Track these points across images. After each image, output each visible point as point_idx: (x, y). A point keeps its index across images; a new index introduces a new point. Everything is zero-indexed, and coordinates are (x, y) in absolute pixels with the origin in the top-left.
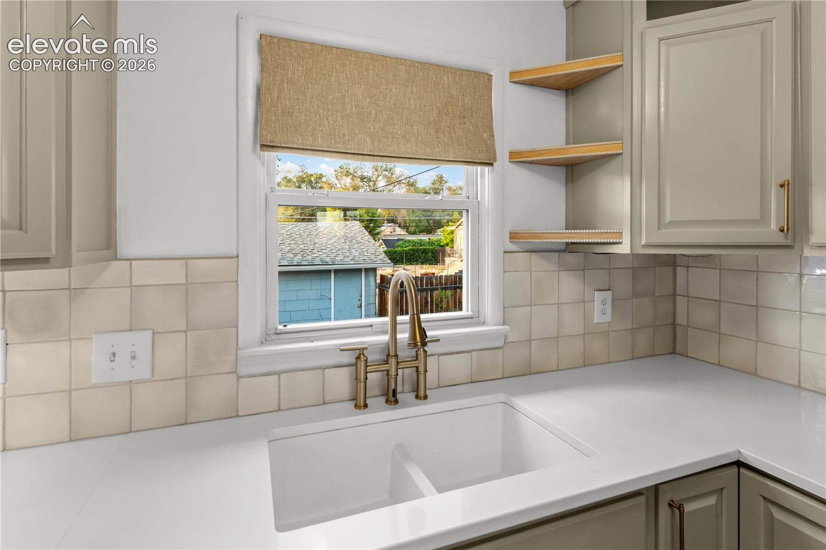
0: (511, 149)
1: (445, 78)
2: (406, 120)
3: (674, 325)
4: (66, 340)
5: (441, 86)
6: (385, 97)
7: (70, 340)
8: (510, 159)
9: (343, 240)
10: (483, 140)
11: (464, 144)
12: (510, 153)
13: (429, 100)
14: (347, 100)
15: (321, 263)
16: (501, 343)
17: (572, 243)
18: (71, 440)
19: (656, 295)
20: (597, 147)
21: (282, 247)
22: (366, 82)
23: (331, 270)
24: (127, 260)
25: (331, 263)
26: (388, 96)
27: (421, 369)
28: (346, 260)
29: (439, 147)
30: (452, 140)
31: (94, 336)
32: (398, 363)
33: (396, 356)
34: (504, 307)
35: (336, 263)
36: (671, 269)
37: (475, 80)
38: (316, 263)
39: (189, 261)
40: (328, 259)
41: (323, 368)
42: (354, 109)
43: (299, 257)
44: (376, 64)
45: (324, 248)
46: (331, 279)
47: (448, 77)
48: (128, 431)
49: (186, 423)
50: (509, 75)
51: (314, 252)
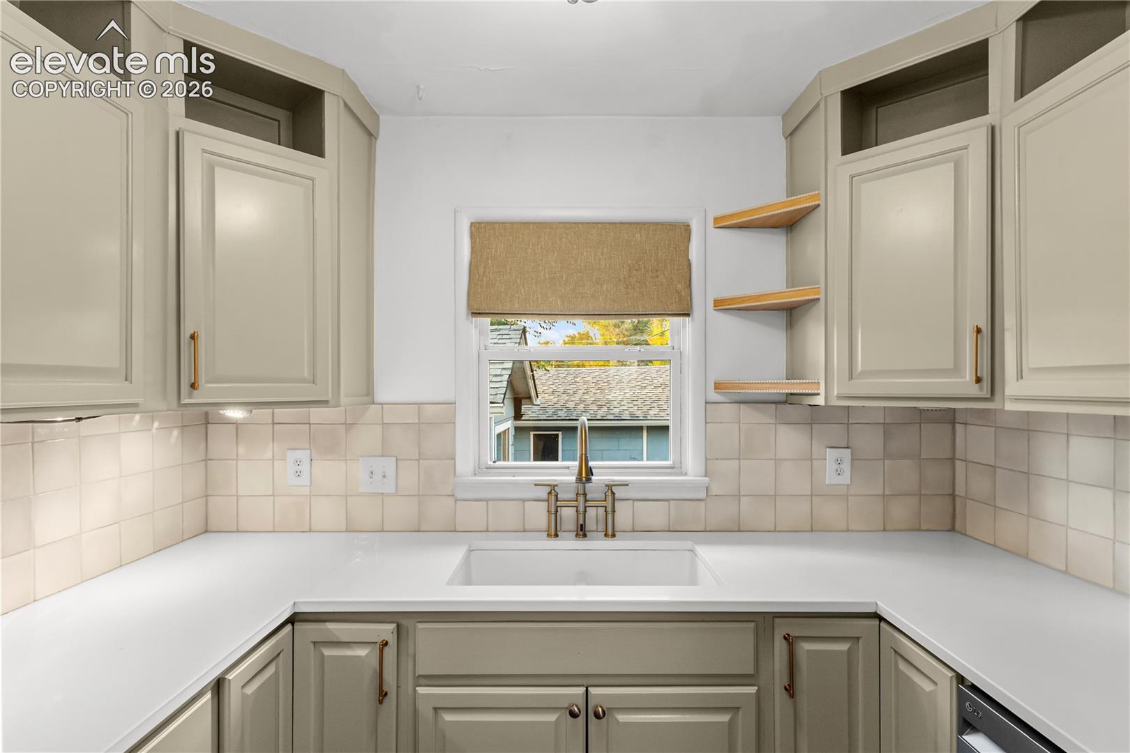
0: (716, 297)
1: (638, 236)
2: (596, 280)
3: (953, 496)
4: (343, 460)
5: (633, 243)
6: (576, 261)
7: (346, 460)
8: (715, 306)
9: (660, 389)
10: (677, 291)
11: (656, 298)
12: (715, 301)
13: (620, 258)
14: (541, 268)
15: (630, 418)
16: (703, 495)
17: (791, 394)
18: (347, 531)
19: (922, 457)
20: (797, 292)
21: (586, 397)
22: (559, 249)
23: (642, 427)
24: (380, 404)
25: (642, 418)
26: (579, 260)
27: (609, 509)
28: (662, 414)
29: (627, 303)
30: (643, 294)
31: (360, 458)
32: (586, 501)
33: (585, 494)
34: (706, 459)
35: (649, 418)
36: (949, 427)
37: (671, 232)
38: (624, 418)
39: (421, 406)
40: (639, 413)
41: (524, 500)
42: (547, 275)
43: (605, 409)
44: (568, 232)
45: (636, 399)
46: (642, 438)
47: (641, 234)
48: (379, 530)
49: (419, 531)
50: (713, 220)
51: (623, 403)
